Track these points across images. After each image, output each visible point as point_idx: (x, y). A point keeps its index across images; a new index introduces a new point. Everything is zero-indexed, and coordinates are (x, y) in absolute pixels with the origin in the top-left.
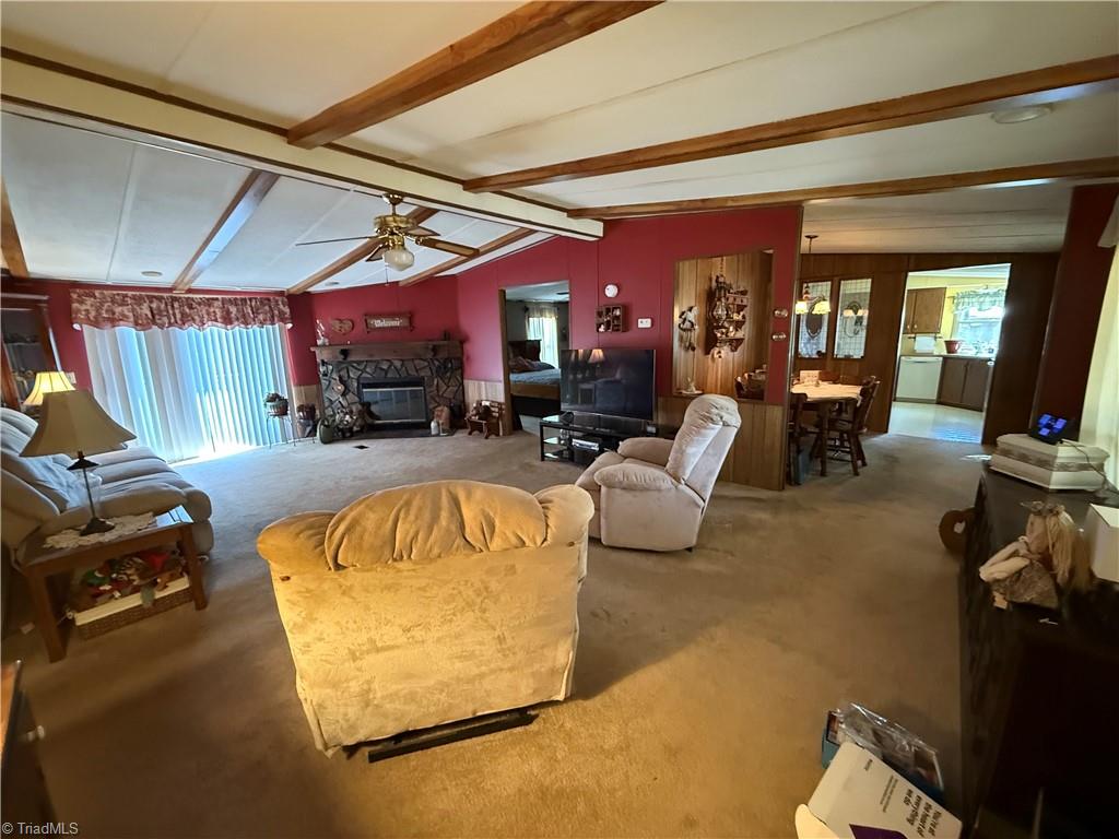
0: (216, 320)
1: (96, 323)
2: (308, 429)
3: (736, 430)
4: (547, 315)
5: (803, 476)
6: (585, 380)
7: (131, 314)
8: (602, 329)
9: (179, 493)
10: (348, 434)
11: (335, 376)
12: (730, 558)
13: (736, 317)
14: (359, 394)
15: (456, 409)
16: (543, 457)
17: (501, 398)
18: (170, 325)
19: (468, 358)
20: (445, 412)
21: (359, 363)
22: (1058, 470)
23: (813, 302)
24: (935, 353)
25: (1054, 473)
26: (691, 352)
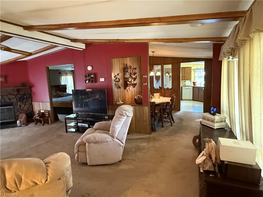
3: (131, 118)
4: (69, 75)
5: (157, 128)
8: (87, 82)
12: (133, 162)
13: (134, 77)
15: (29, 114)
16: (67, 132)
17: (49, 108)
19: (34, 93)
20: (24, 116)
22: (216, 123)
23: (155, 72)
24: (191, 86)
25: (215, 124)
26: (119, 89)
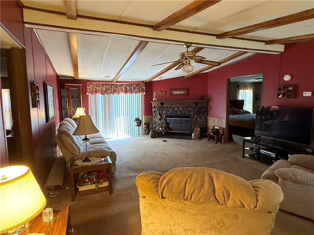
0: (123, 92)
1: (92, 93)
2: (147, 132)
4: (248, 88)
6: (266, 120)
7: (100, 90)
8: (280, 97)
9: (108, 151)
10: (160, 135)
11: (158, 112)
14: (166, 120)
15: (203, 129)
16: (244, 156)
18: (110, 93)
19: (210, 108)
20: (198, 130)
21: (167, 108)
